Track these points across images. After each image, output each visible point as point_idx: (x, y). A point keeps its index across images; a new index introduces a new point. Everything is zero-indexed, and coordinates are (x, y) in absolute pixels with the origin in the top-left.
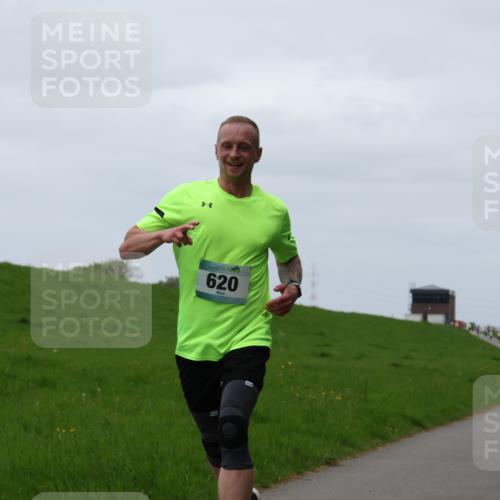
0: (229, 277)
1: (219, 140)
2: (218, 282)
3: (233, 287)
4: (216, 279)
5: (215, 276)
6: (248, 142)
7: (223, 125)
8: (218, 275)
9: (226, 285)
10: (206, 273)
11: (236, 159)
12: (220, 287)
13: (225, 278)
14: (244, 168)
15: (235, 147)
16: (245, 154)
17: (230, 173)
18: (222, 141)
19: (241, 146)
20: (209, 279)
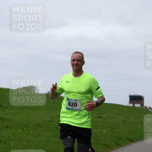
0: (74, 103)
1: (71, 59)
2: (71, 104)
3: (76, 106)
4: (71, 103)
5: (70, 102)
6: (80, 59)
7: (72, 54)
8: (71, 102)
9: (74, 105)
10: (68, 102)
11: (77, 64)
12: (72, 106)
13: (73, 103)
14: (79, 67)
15: (76, 60)
16: (79, 63)
17: (75, 68)
18: (72, 59)
19: (78, 60)
20: (69, 104)
